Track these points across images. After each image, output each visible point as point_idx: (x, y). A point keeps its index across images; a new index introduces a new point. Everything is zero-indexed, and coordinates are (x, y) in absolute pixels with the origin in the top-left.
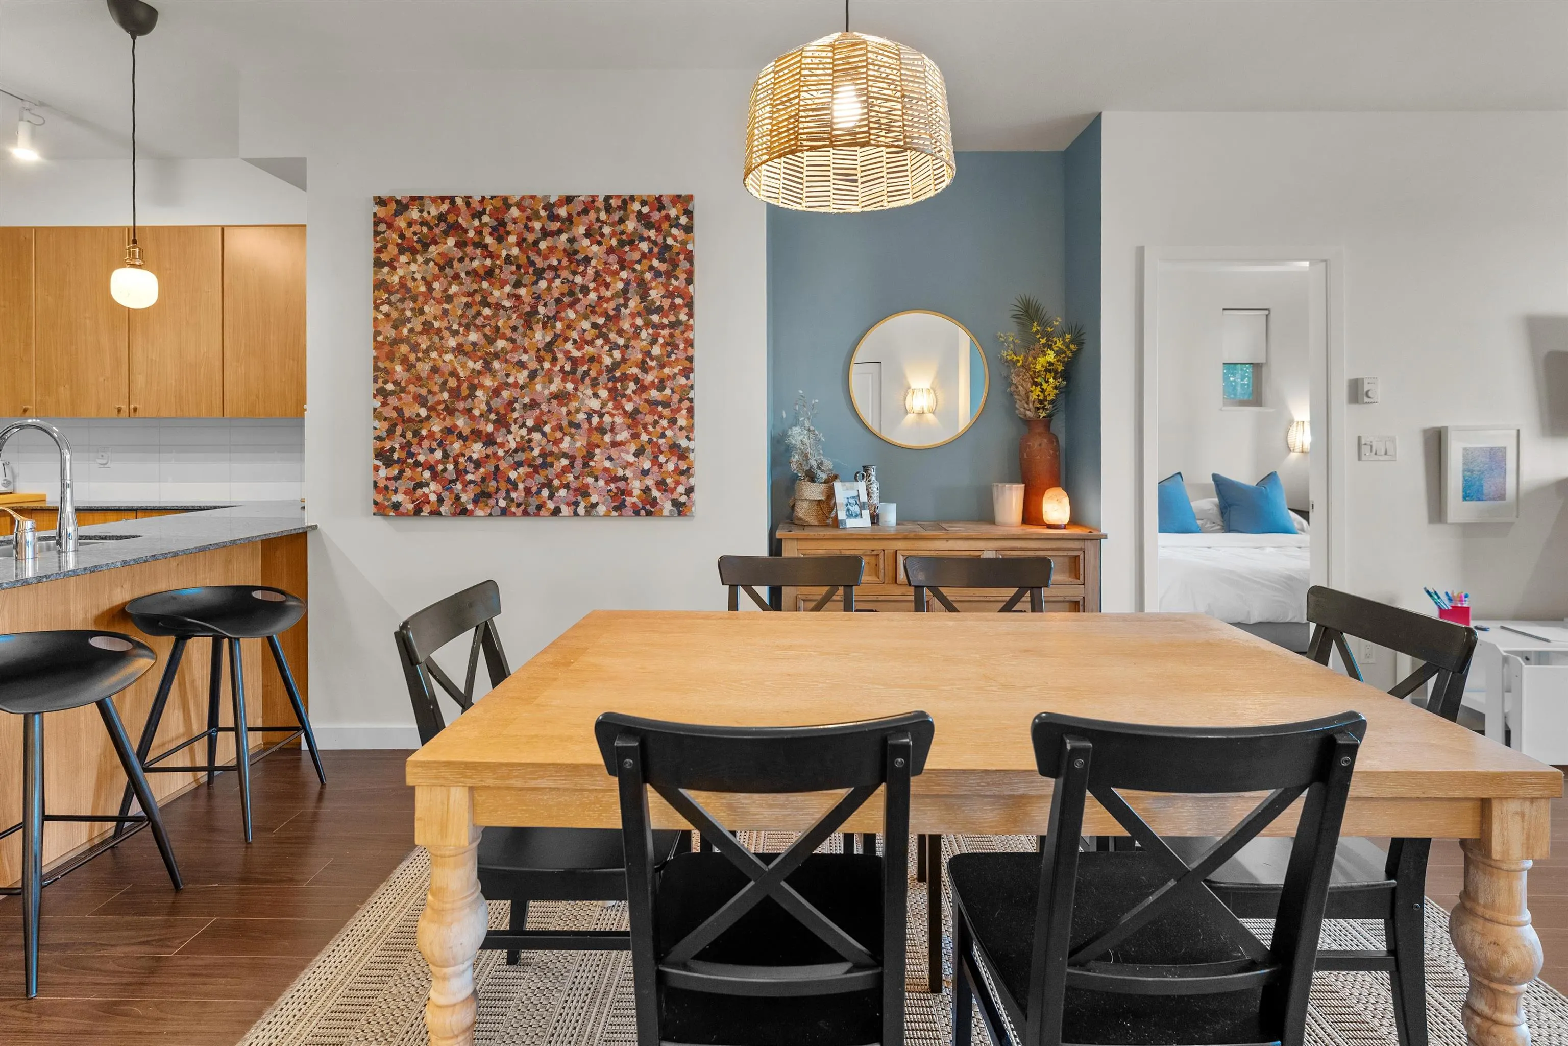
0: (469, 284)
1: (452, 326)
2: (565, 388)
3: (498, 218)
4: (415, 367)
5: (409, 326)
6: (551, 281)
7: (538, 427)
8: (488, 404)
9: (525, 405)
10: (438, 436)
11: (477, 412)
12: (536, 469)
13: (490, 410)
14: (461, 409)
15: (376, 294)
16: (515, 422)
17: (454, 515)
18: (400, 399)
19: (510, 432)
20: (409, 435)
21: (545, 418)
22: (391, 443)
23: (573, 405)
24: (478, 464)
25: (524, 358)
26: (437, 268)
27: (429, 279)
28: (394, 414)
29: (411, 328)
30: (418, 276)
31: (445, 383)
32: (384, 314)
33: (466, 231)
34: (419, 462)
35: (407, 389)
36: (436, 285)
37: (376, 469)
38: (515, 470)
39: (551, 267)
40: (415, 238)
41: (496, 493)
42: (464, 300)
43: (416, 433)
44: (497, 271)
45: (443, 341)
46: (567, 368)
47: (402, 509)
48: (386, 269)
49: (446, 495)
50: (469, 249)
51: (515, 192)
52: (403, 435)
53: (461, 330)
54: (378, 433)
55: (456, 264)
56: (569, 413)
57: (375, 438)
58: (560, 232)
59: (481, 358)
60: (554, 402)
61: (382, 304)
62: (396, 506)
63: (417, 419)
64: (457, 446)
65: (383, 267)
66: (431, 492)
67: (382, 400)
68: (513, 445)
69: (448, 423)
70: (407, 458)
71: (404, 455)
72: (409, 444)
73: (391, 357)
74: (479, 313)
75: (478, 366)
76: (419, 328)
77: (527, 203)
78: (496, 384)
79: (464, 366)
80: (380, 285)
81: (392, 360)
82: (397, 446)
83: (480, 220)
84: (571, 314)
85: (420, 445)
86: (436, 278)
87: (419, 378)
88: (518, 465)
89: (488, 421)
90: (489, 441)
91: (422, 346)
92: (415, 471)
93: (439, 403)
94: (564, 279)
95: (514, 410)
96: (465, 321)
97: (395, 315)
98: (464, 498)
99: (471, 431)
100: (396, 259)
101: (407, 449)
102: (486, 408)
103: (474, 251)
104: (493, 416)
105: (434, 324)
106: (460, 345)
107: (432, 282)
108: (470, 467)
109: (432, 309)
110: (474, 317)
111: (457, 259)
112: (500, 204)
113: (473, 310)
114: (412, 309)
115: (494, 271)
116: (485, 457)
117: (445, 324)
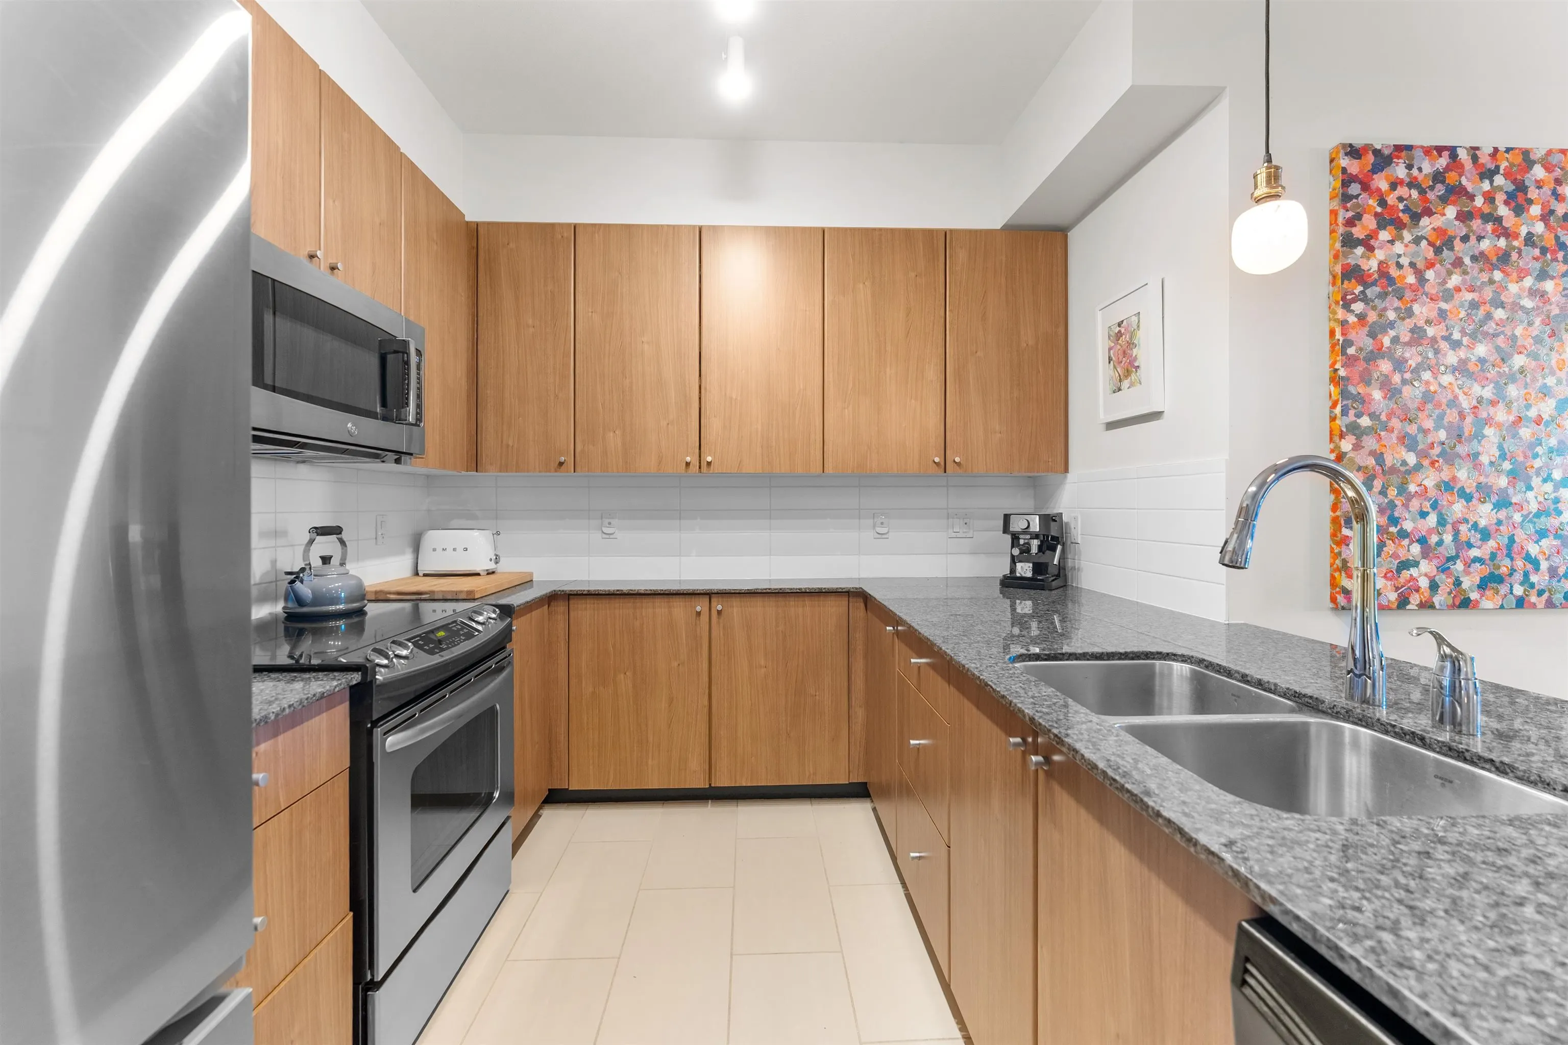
1: (1451, 334)
3: (1516, 179)
4: (1401, 392)
5: (1392, 333)
8: (1500, 448)
9: (1551, 451)
10: (1432, 493)
11: (1485, 459)
13: (1503, 456)
14: (1463, 454)
15: (1345, 286)
16: (1538, 474)
17: (1453, 606)
18: (1380, 438)
19: (1530, 488)
20: (1392, 492)
24: (1486, 535)
26: (1431, 249)
27: (1420, 265)
28: (1371, 462)
29: (1394, 337)
30: (1405, 261)
31: (1441, 417)
32: (1356, 315)
33: (1472, 198)
34: (1406, 531)
36: (1430, 274)
38: (1537, 542)
40: (1401, 206)
41: (1511, 575)
42: (1469, 296)
43: (1402, 489)
44: (1514, 256)
48: (1360, 250)
49: (1441, 578)
50: (1476, 224)
51: (1539, 144)
52: (1383, 493)
53: (1465, 340)
55: (1457, 243)
61: (1354, 300)
63: (1403, 469)
64: (1458, 508)
65: (1355, 247)
66: (1420, 575)
67: (1354, 442)
68: (1534, 507)
69: (1445, 476)
70: (1388, 526)
73: (1366, 379)
75: (1488, 393)
76: (1405, 337)
77: (1556, 159)
78: (1512, 418)
79: (1468, 392)
80: (1350, 273)
81: (1368, 384)
83: (1492, 182)
85: (1406, 506)
86: (1430, 265)
87: (1406, 409)
88: (1542, 534)
89: (1499, 472)
90: (1502, 500)
91: (1410, 362)
93: (1432, 445)
95: (1536, 456)
96: (1467, 328)
97: (1372, 317)
98: (1466, 583)
99: (1477, 487)
100: (1373, 235)
101: (1389, 512)
102: (1497, 454)
103: (1482, 226)
104: (1507, 466)
105: (1428, 332)
106: (1463, 362)
107: (1425, 271)
108: (1475, 538)
109: (1424, 310)
110: (1482, 323)
111: (1459, 238)
112: (1519, 159)
113: (1481, 313)
114: (1396, 309)
115: (1509, 256)
116: (1496, 523)
117: (1442, 331)
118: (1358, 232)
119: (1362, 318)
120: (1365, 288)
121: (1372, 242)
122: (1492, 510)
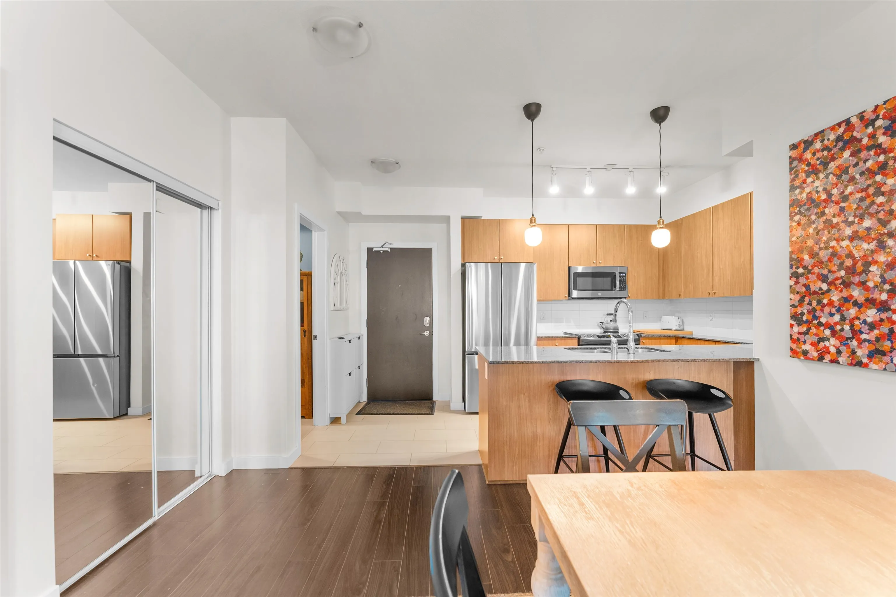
0: (862, 181)
1: (848, 219)
3: (891, 117)
4: (818, 254)
8: (882, 276)
10: (837, 304)
11: (871, 284)
13: (884, 281)
14: (856, 282)
15: (791, 210)
17: (851, 364)
18: (807, 278)
20: (814, 303)
22: (801, 309)
24: (872, 327)
26: (835, 178)
27: (828, 188)
28: (804, 289)
29: (815, 228)
30: (820, 189)
31: (842, 263)
32: (796, 222)
33: (860, 140)
34: (822, 323)
35: (813, 271)
36: (835, 191)
37: (792, 326)
40: (818, 162)
41: (891, 352)
42: (859, 195)
43: (819, 302)
45: (840, 232)
47: (809, 355)
48: (798, 191)
49: (843, 349)
50: (863, 154)
52: (810, 304)
53: (856, 220)
54: (793, 302)
55: (851, 170)
57: (791, 306)
59: (874, 239)
61: (795, 215)
62: (805, 353)
63: (820, 292)
64: (853, 312)
65: (796, 190)
66: (831, 346)
67: (795, 280)
69: (845, 294)
70: (813, 320)
71: (810, 317)
72: (814, 310)
73: (801, 250)
74: (873, 203)
75: (872, 246)
76: (821, 226)
78: (890, 259)
79: (859, 248)
80: (794, 203)
81: (802, 252)
82: (805, 311)
83: (873, 127)
85: (822, 310)
86: (835, 186)
87: (821, 262)
89: (882, 291)
90: (884, 307)
91: (824, 238)
92: (818, 329)
93: (837, 279)
96: (858, 213)
97: (804, 220)
98: (859, 353)
99: (865, 300)
100: (804, 181)
101: (813, 313)
102: (880, 280)
103: (867, 153)
105: (833, 221)
106: (855, 232)
107: (832, 190)
108: (865, 328)
109: (831, 210)
110: (868, 207)
111: (852, 166)
112: (894, 104)
114: (816, 214)
115: (887, 163)
116: (880, 321)
117: (842, 218)
119: (799, 222)
121: (804, 185)
122: (876, 313)
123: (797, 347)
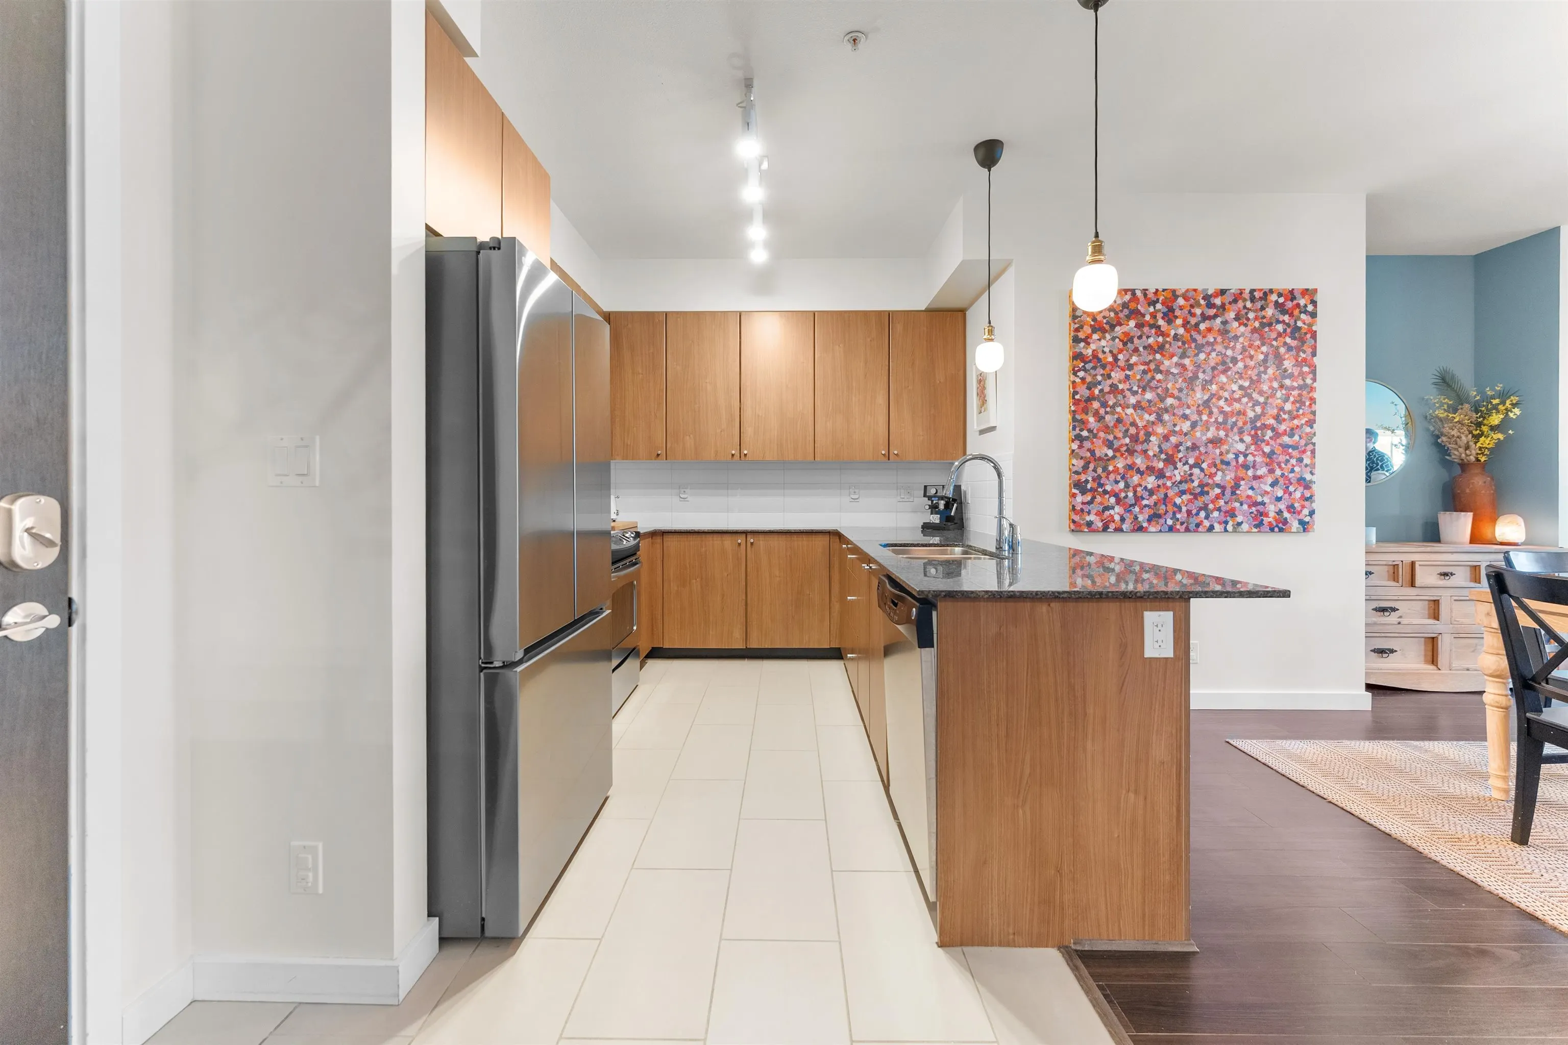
0: (1146, 356)
1: (1132, 388)
2: (1218, 435)
3: (1168, 305)
4: (1104, 418)
5: (1100, 387)
6: (1209, 354)
7: (1197, 465)
8: (1160, 447)
9: (1188, 448)
10: (1121, 471)
11: (1151, 453)
12: (1196, 496)
13: (1161, 451)
14: (1139, 450)
15: (1074, 363)
16: (1180, 461)
17: (1133, 531)
18: (1093, 443)
19: (1176, 468)
20: (1100, 470)
21: (1203, 458)
22: (1086, 476)
23: (1225, 448)
24: (1151, 492)
25: (1188, 412)
26: (1121, 343)
27: (1115, 351)
28: (1088, 454)
29: (1101, 389)
30: (1107, 350)
31: (1127, 431)
32: (1080, 378)
33: (1143, 316)
34: (1107, 491)
35: (1099, 435)
36: (1120, 357)
37: (1074, 496)
38: (1180, 497)
39: (1208, 343)
40: (1105, 321)
41: (1165, 514)
42: (1142, 368)
43: (1105, 469)
44: (1167, 346)
45: (1126, 399)
46: (1220, 420)
47: (1093, 526)
48: (1082, 344)
49: (1127, 515)
50: (1146, 329)
51: (1181, 286)
52: (1095, 470)
53: (1140, 391)
54: (1075, 469)
55: (1136, 340)
56: (1221, 454)
57: (1073, 473)
58: (1215, 316)
59: (1154, 412)
60: (1210, 445)
61: (1079, 371)
62: (1089, 524)
63: (1106, 458)
64: (1136, 479)
65: (1080, 343)
66: (1115, 514)
67: (1079, 444)
68: (1178, 478)
69: (1129, 461)
70: (1098, 488)
71: (1095, 485)
72: (1099, 477)
73: (1085, 411)
75: (1152, 418)
76: (1107, 389)
77: (1191, 294)
78: (1166, 432)
79: (1141, 418)
80: (1077, 356)
81: (1087, 414)
82: (1090, 479)
83: (1154, 308)
84: (1223, 379)
85: (1107, 478)
86: (1120, 351)
87: (1107, 427)
88: (1183, 493)
89: (1159, 460)
90: (1160, 475)
91: (1109, 402)
92: (1103, 497)
93: (1122, 446)
94: (1218, 352)
95: (1179, 451)
96: (1141, 384)
97: (1089, 379)
98: (1141, 518)
99: (1146, 467)
100: (1089, 336)
101: (1098, 481)
102: (1158, 450)
103: (1149, 331)
104: (1163, 456)
105: (1119, 386)
106: (1139, 402)
107: (1118, 355)
108: (1145, 494)
109: (1117, 375)
110: (1150, 381)
111: (1136, 337)
112: (1170, 295)
113: (1149, 376)
114: (1102, 375)
115: (1165, 346)
116: (1157, 487)
117: (1127, 386)
118: (1081, 335)
119: (1083, 379)
120: (1085, 364)
121: (1089, 340)
122: (1155, 480)
123: (1080, 519)
